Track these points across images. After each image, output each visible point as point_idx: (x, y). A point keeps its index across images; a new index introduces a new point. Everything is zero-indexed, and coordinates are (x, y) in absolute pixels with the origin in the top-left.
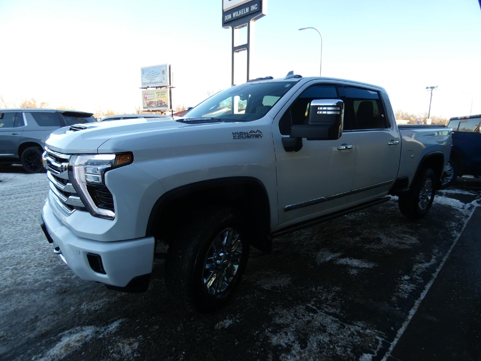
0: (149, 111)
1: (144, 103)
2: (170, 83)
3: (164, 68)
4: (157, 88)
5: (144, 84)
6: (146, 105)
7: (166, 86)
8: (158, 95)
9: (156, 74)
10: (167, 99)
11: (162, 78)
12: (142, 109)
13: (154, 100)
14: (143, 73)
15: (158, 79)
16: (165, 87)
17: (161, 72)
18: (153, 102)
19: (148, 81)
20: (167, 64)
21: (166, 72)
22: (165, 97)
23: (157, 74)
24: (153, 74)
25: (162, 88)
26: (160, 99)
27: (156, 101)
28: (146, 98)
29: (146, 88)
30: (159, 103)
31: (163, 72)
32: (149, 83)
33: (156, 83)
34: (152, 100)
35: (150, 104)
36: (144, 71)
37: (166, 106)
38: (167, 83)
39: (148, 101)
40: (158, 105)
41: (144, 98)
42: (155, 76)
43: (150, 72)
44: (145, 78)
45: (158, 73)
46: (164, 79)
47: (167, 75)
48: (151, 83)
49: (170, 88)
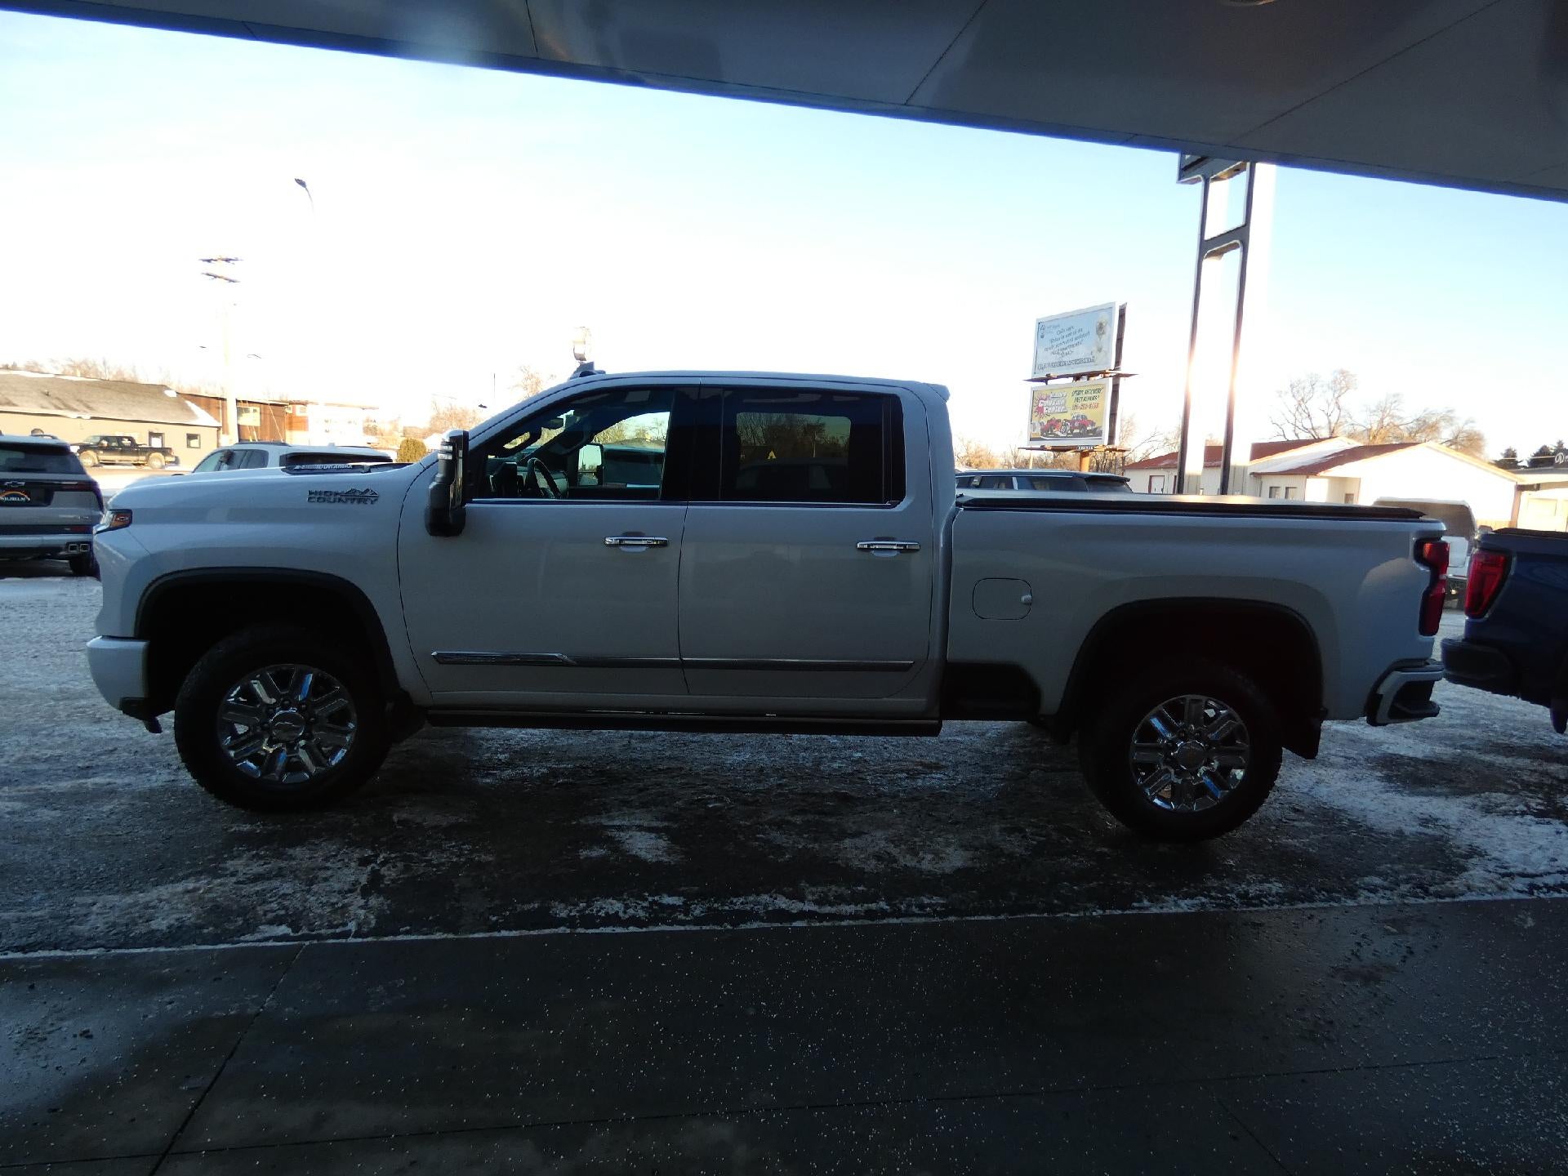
0: (1043, 448)
1: (1034, 424)
2: (1118, 362)
3: (1103, 317)
4: (1077, 377)
5: (1037, 367)
6: (1038, 430)
7: (1104, 373)
8: (1077, 400)
9: (1078, 334)
10: (1102, 413)
11: (1095, 349)
12: (1025, 443)
13: (1062, 417)
14: (1042, 337)
15: (1081, 352)
16: (1100, 376)
17: (1093, 330)
18: (1059, 421)
19: (1054, 359)
20: (1114, 303)
21: (1107, 329)
22: (1096, 406)
23: (1083, 336)
24: (1070, 337)
25: (1092, 378)
26: (1081, 412)
27: (1069, 418)
28: (1040, 410)
29: (1045, 380)
30: (1076, 424)
31: (1101, 328)
32: (1053, 365)
33: (1078, 362)
34: (1057, 417)
35: (1049, 429)
36: (1042, 328)
37: (1097, 433)
38: (1107, 363)
39: (1045, 421)
40: (1072, 431)
41: (1035, 409)
42: (1073, 343)
43: (1063, 330)
44: (1046, 349)
45: (1085, 331)
46: (1100, 350)
47: (1110, 338)
48: (1060, 364)
49: (1118, 376)
